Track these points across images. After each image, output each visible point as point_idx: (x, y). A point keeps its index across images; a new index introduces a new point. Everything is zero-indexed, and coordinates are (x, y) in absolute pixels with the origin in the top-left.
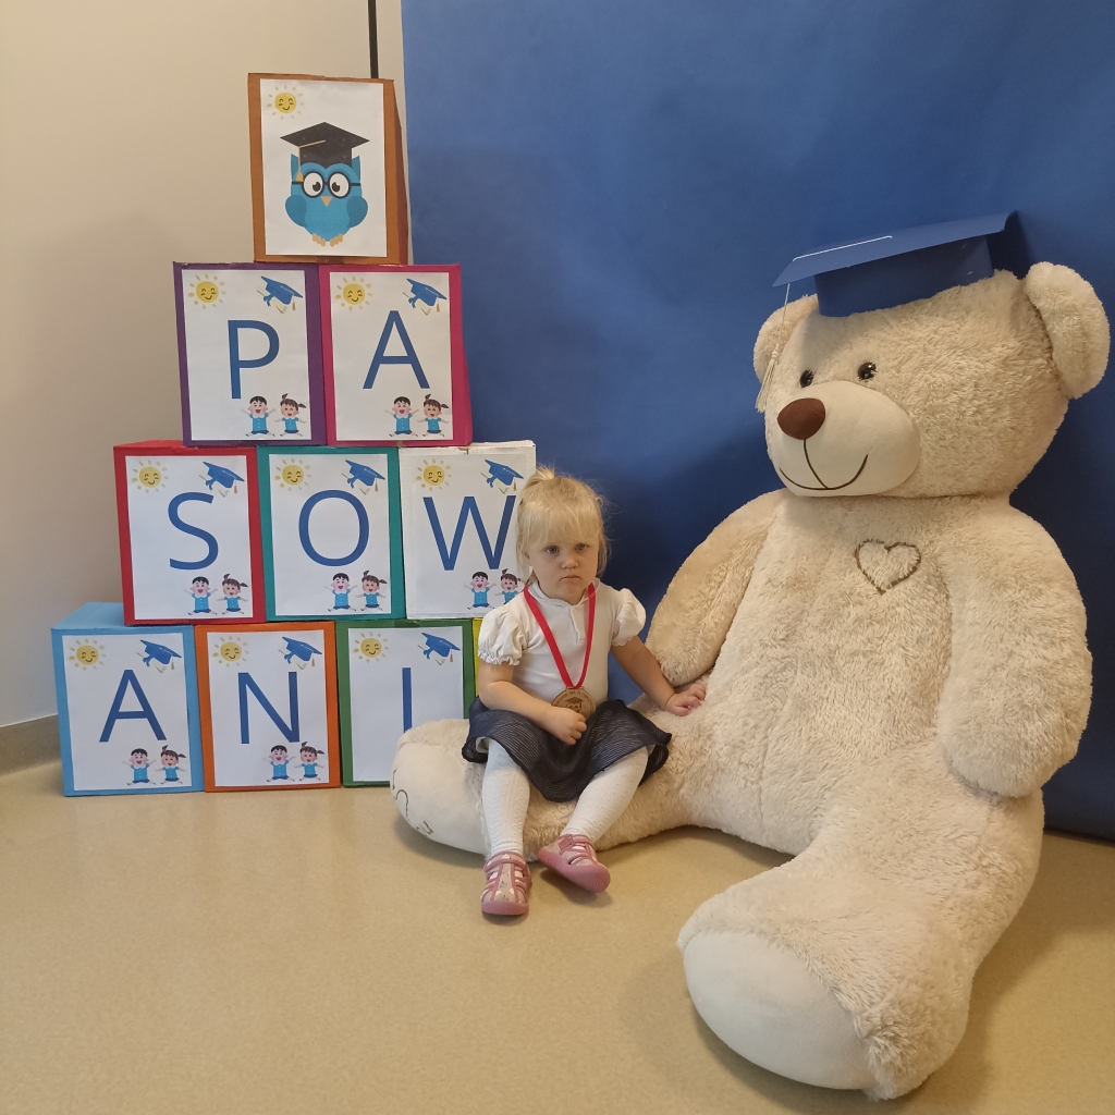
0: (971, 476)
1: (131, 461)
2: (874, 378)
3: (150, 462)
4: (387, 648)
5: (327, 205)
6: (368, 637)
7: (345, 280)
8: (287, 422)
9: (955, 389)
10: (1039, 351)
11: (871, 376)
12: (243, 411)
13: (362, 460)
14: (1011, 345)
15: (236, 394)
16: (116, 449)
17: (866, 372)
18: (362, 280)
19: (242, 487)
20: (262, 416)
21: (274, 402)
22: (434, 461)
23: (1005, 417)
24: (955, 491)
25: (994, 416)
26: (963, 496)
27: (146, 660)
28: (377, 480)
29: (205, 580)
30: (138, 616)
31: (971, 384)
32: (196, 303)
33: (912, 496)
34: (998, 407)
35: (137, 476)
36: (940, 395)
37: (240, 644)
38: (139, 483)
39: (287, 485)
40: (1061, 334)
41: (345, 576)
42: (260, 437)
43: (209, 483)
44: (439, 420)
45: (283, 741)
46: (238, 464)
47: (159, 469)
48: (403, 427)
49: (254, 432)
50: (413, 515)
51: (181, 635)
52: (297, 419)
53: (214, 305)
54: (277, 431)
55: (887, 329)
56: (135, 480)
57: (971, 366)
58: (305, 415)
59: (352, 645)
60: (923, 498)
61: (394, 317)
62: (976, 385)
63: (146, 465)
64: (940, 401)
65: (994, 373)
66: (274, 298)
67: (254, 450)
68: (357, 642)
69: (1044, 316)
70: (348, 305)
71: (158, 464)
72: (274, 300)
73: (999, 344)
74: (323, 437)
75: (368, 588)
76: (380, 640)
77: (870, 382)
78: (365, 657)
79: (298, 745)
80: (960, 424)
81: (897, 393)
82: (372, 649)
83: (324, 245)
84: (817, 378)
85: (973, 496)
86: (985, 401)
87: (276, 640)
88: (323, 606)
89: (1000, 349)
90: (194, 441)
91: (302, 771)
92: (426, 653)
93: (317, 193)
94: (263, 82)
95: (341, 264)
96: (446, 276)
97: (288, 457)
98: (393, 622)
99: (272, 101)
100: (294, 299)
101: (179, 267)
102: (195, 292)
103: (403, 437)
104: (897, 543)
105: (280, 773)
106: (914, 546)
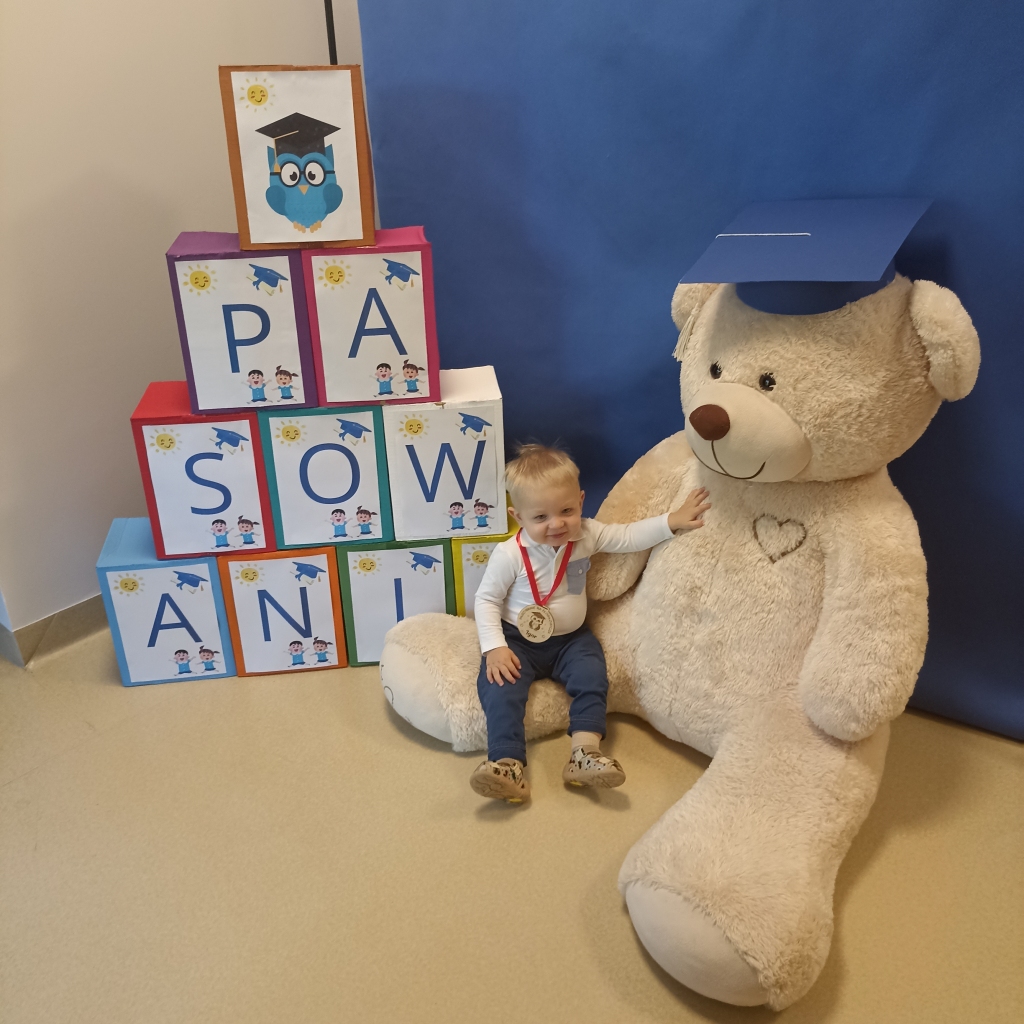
1: (148, 431)
3: (164, 430)
4: (381, 565)
5: (304, 192)
6: (364, 557)
7: (326, 263)
8: (283, 390)
11: (771, 388)
13: (351, 417)
15: (235, 368)
16: (133, 421)
18: (342, 262)
19: (247, 445)
20: (259, 386)
22: (414, 415)
27: (180, 585)
28: (365, 433)
30: (168, 552)
32: (190, 290)
35: (154, 441)
37: (257, 569)
38: (157, 447)
39: (287, 442)
41: (342, 511)
43: (219, 444)
44: (417, 380)
46: (242, 427)
47: (173, 435)
48: (386, 389)
49: (254, 401)
50: (398, 461)
51: (206, 564)
52: (291, 387)
53: (208, 292)
54: (274, 398)
56: (153, 445)
59: (351, 564)
61: (373, 294)
63: (161, 432)
66: (262, 283)
67: (256, 416)
68: (355, 561)
70: (330, 285)
71: (172, 431)
74: (315, 400)
75: (361, 519)
76: (375, 559)
78: (363, 572)
79: (312, 640)
82: (368, 566)
83: (304, 232)
87: (288, 565)
88: (325, 534)
90: (202, 411)
91: (316, 658)
92: (414, 566)
93: (294, 183)
94: (234, 75)
95: (321, 248)
96: (418, 254)
97: (286, 419)
98: (385, 545)
99: (245, 93)
100: (280, 282)
101: (171, 260)
102: (189, 281)
103: (386, 397)
104: (788, 521)
105: (298, 660)
106: (802, 525)
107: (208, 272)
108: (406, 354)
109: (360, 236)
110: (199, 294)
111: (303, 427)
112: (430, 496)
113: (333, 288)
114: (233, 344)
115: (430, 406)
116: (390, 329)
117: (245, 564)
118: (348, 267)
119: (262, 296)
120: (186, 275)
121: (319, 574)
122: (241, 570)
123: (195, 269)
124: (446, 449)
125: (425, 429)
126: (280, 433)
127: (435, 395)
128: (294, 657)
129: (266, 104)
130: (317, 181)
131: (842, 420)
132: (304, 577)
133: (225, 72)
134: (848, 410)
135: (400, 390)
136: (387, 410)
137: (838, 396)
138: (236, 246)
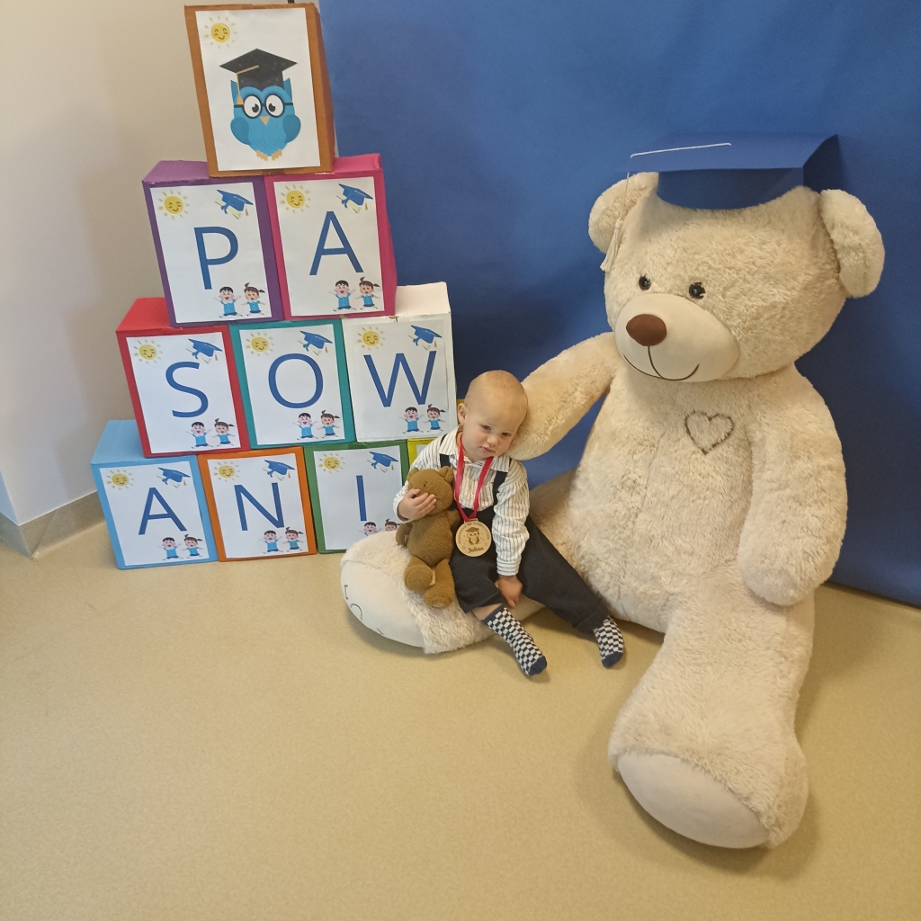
1: (131, 342)
3: (146, 341)
4: (344, 463)
5: (266, 124)
6: (329, 456)
8: (251, 305)
13: (314, 330)
15: (208, 285)
16: (118, 333)
19: (221, 355)
20: (230, 301)
22: (370, 327)
27: (165, 481)
28: (326, 344)
29: (201, 424)
30: (154, 451)
32: (166, 215)
37: (233, 466)
38: (140, 356)
39: (256, 352)
41: (308, 415)
43: (195, 354)
46: (216, 339)
47: (154, 346)
48: (344, 304)
49: (225, 315)
50: (357, 369)
51: (188, 462)
52: (259, 302)
53: (181, 217)
56: (136, 355)
59: (317, 462)
61: (331, 216)
63: (144, 343)
66: (230, 207)
67: (228, 329)
68: (321, 459)
70: (291, 208)
71: (153, 342)
74: (281, 314)
75: (326, 422)
76: (338, 458)
78: (328, 470)
79: (284, 530)
82: (332, 464)
83: (266, 160)
87: (260, 463)
90: (179, 324)
91: (287, 546)
92: (374, 465)
93: (255, 114)
94: (199, 14)
95: (282, 175)
96: (371, 180)
97: (255, 332)
98: (347, 445)
99: (209, 31)
100: (246, 206)
101: (147, 186)
102: (164, 206)
103: (345, 311)
104: (717, 415)
105: (273, 548)
106: (729, 418)
107: (181, 197)
108: (362, 271)
109: (318, 164)
110: (173, 217)
111: (271, 338)
112: (387, 402)
113: (294, 211)
114: (205, 263)
115: (385, 319)
116: (347, 250)
117: (222, 461)
118: (307, 192)
119: (229, 219)
120: (161, 200)
121: (289, 471)
122: (218, 467)
123: (169, 195)
124: (400, 358)
125: (381, 341)
126: (250, 344)
127: (390, 309)
129: (228, 41)
130: (277, 112)
131: (767, 322)
132: (275, 473)
133: (190, 12)
134: (773, 313)
135: (357, 305)
136: (346, 323)
137: (763, 300)
138: (205, 173)
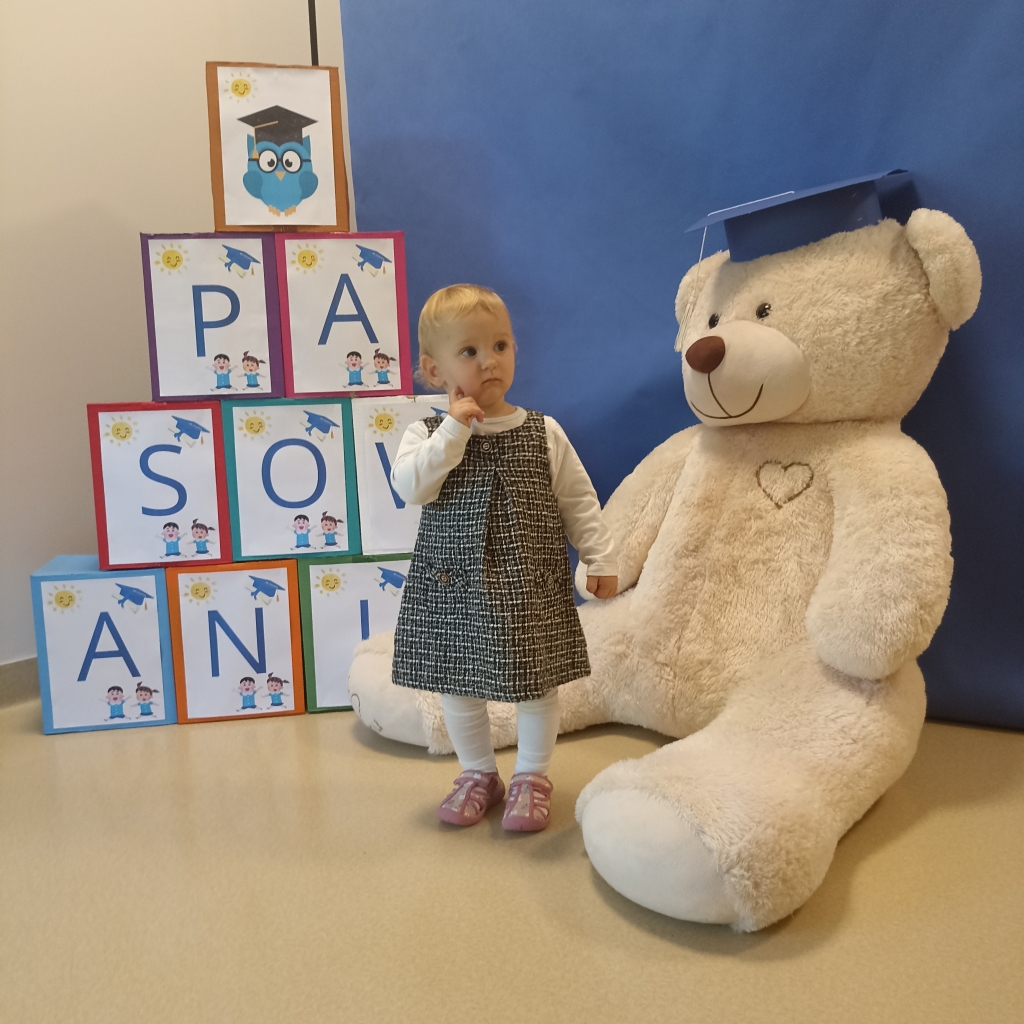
0: (858, 401)
1: (103, 417)
2: (769, 317)
3: (121, 418)
4: (346, 582)
5: (281, 179)
6: (328, 572)
7: (299, 247)
8: (249, 377)
9: (839, 322)
10: (917, 287)
11: (767, 314)
12: (207, 368)
13: (319, 410)
14: (890, 282)
15: (201, 352)
16: (90, 407)
17: (762, 312)
18: (315, 247)
19: (208, 438)
20: (225, 372)
21: (236, 359)
22: (384, 409)
23: (886, 347)
24: (845, 416)
25: (875, 347)
26: (854, 421)
27: (121, 602)
28: (332, 428)
29: (175, 525)
30: (113, 561)
31: (854, 317)
32: (162, 270)
33: (806, 422)
34: (880, 339)
35: (110, 430)
36: (827, 328)
37: (209, 584)
38: (111, 437)
39: (249, 435)
40: (934, 271)
41: (305, 518)
42: (224, 391)
43: (177, 435)
44: (388, 371)
45: (251, 673)
46: (204, 417)
47: (130, 423)
48: (355, 379)
49: (218, 387)
50: (367, 459)
51: (153, 577)
52: (258, 374)
53: (179, 272)
54: (239, 386)
55: (781, 272)
56: (107, 434)
57: (853, 302)
58: (265, 370)
59: (313, 581)
60: (817, 423)
61: (345, 279)
62: (859, 319)
63: (118, 420)
64: (827, 334)
65: (875, 307)
66: (234, 265)
67: (219, 405)
68: (318, 578)
69: (921, 256)
70: (302, 269)
71: (129, 419)
72: (234, 266)
73: (880, 282)
74: (282, 390)
75: (326, 527)
76: (339, 575)
77: (766, 320)
78: (325, 592)
79: (265, 676)
80: (845, 354)
81: (789, 329)
82: (332, 584)
83: (279, 215)
84: (722, 320)
85: (863, 420)
86: (868, 332)
87: (243, 579)
88: (286, 546)
89: (880, 286)
90: (163, 397)
91: (269, 700)
92: (383, 585)
94: (220, 70)
95: (295, 232)
97: (250, 410)
98: (351, 558)
99: (229, 86)
100: (253, 264)
101: (146, 240)
102: (161, 260)
103: (356, 388)
104: (793, 464)
105: (249, 703)
106: (808, 465)
107: (181, 252)
108: (377, 342)
109: (333, 222)
110: (170, 273)
111: (268, 418)
113: (305, 273)
114: (201, 325)
115: (402, 399)
116: (361, 316)
117: (196, 576)
118: (321, 252)
119: (233, 278)
120: (158, 254)
121: (278, 592)
122: (191, 584)
123: (168, 248)
125: (395, 425)
126: (243, 425)
128: (245, 699)
129: (248, 96)
132: (261, 595)
133: (212, 67)
135: (370, 381)
136: (356, 403)
